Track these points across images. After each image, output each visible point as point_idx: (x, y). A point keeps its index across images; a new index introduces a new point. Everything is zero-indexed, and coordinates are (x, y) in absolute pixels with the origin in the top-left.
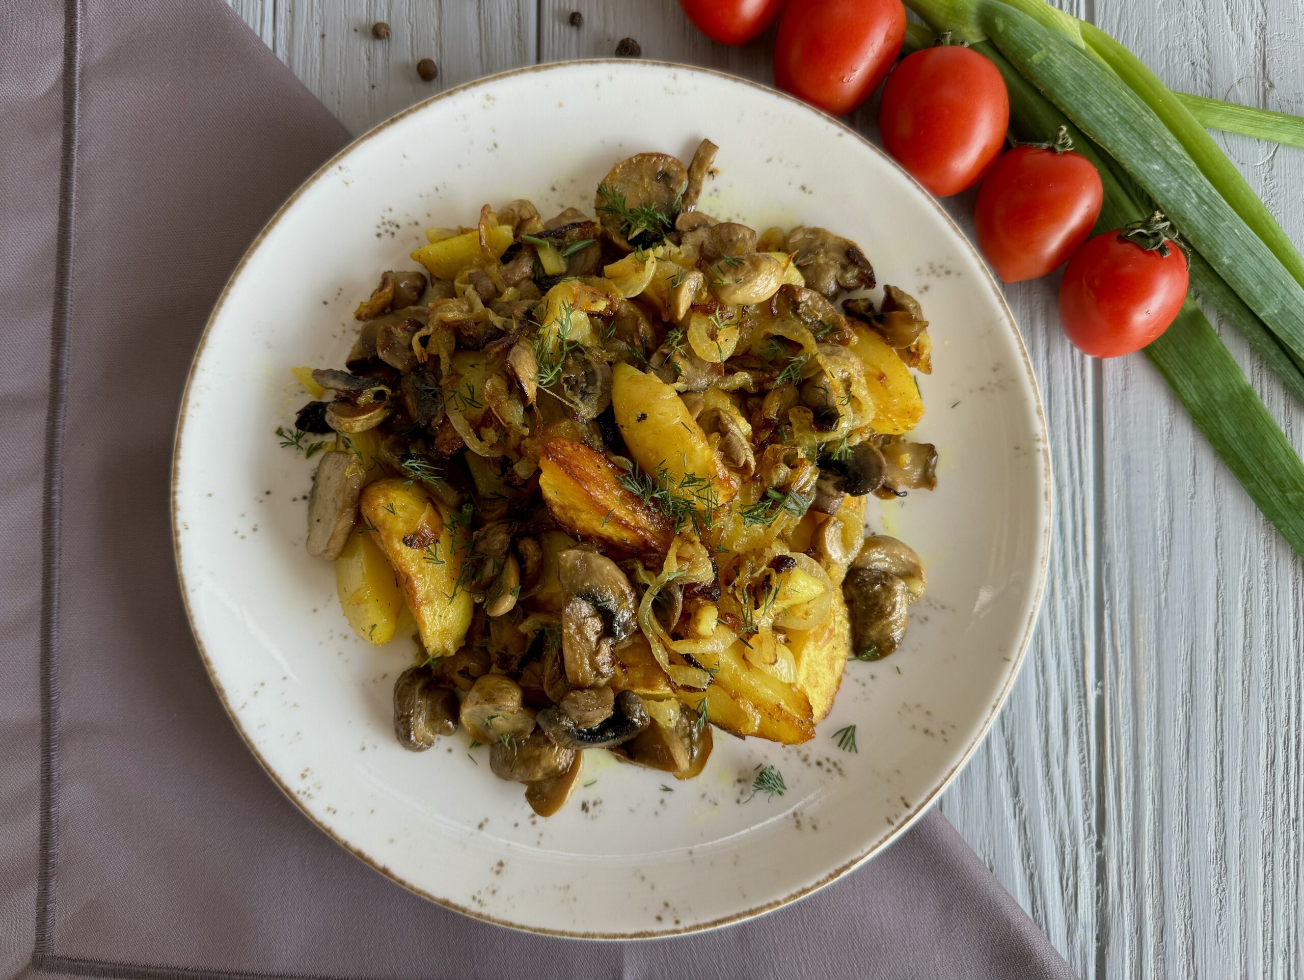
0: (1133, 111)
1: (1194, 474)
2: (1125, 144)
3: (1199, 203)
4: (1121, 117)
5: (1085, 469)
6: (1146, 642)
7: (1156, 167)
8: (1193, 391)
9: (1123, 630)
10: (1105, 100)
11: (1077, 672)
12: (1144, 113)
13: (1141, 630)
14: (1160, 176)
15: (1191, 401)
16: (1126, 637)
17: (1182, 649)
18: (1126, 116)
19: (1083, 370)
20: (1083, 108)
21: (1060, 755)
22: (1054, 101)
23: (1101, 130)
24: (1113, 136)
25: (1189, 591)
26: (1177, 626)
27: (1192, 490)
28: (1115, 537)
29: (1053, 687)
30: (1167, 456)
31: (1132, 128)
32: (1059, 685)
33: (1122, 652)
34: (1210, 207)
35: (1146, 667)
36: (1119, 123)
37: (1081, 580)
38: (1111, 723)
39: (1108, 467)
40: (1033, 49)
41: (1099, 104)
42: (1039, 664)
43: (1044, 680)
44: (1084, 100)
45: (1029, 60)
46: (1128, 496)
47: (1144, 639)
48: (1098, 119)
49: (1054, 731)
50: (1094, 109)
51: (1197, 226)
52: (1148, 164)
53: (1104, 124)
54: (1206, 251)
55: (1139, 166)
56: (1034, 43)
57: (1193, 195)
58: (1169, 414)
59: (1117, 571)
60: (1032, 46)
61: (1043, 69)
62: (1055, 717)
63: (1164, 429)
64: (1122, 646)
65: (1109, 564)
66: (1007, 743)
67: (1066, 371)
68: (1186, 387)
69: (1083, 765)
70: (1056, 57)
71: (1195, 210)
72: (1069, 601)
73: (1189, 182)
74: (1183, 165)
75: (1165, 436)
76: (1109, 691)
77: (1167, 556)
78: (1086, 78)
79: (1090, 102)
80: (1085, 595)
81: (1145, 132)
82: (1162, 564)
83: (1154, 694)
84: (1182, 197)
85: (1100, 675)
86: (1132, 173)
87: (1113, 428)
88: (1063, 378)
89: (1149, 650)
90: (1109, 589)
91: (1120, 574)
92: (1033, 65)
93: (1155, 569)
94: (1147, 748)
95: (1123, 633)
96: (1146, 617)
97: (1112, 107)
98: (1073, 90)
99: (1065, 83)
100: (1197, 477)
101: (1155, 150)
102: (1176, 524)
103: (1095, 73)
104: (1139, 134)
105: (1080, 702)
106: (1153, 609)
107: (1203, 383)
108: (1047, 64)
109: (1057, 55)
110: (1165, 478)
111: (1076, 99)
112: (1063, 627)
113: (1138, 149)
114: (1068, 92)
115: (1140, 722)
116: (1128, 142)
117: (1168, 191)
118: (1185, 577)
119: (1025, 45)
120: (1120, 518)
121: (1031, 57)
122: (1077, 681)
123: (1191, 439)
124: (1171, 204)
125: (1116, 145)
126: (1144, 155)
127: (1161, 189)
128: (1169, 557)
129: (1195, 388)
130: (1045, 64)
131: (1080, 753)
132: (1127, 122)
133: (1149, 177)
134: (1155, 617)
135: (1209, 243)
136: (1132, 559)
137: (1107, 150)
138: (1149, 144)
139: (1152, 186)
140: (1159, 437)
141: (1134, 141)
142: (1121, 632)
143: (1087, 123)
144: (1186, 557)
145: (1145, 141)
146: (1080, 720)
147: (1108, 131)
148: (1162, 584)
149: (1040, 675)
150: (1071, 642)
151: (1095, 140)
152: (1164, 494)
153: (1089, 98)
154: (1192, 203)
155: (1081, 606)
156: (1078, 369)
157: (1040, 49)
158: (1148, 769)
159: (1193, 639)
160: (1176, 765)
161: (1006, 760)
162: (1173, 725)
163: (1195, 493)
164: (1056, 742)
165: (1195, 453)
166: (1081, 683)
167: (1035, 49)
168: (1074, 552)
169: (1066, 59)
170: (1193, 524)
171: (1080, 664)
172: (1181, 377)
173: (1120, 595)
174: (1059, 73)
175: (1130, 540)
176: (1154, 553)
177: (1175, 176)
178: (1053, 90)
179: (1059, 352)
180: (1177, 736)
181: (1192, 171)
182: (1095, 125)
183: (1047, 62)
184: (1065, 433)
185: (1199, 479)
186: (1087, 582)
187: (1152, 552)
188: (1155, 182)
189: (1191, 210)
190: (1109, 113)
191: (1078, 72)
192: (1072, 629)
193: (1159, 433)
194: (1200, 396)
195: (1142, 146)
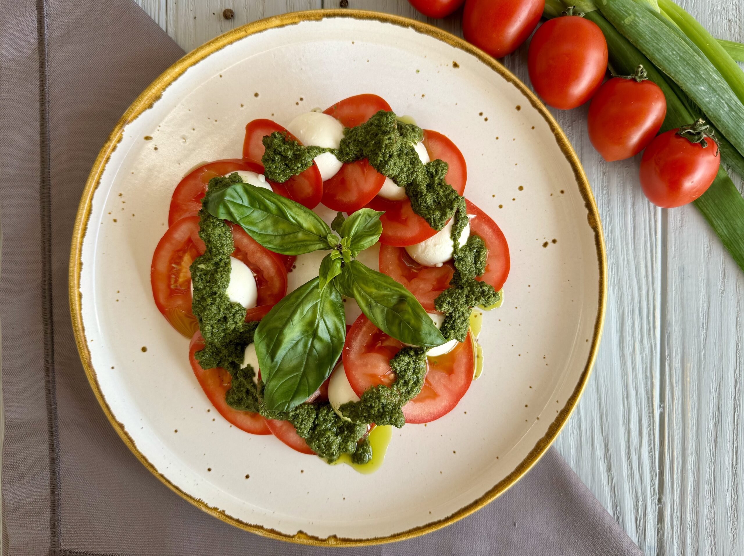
0: (689, 53)
1: (724, 278)
2: (683, 74)
3: (729, 110)
4: (681, 57)
5: (655, 275)
6: (691, 380)
7: (703, 88)
8: (724, 228)
9: (677, 373)
10: (671, 46)
11: (648, 398)
12: (695, 54)
13: (688, 373)
14: (705, 94)
15: (723, 234)
16: (679, 377)
17: (714, 385)
18: (684, 56)
19: (655, 215)
20: (657, 52)
21: (636, 447)
22: (639, 48)
23: (668, 65)
24: (676, 69)
25: (719, 350)
26: (711, 371)
27: (722, 288)
28: (673, 316)
29: (633, 407)
30: (707, 268)
31: (688, 64)
32: (637, 406)
33: (676, 386)
34: (736, 113)
35: (691, 396)
36: (679, 60)
37: (651, 343)
38: (669, 429)
39: (669, 274)
40: (625, 15)
41: (667, 49)
42: (625, 393)
43: (628, 403)
44: (658, 46)
45: (623, 22)
46: (682, 291)
47: (690, 379)
48: (666, 59)
49: (633, 433)
50: (664, 52)
51: (728, 125)
52: (697, 86)
53: (670, 61)
54: (733, 141)
55: (692, 88)
56: (626, 11)
57: (726, 105)
58: (709, 242)
59: (674, 337)
60: (625, 13)
61: (631, 28)
62: (634, 425)
63: (706, 251)
64: (676, 383)
65: (669, 334)
66: (604, 440)
67: (644, 215)
68: (719, 225)
69: (651, 453)
70: (640, 19)
71: (727, 115)
72: (644, 356)
73: (723, 97)
74: (719, 87)
75: (706, 255)
76: (668, 410)
77: (706, 329)
78: (659, 33)
79: (662, 48)
80: (654, 352)
81: (696, 66)
82: (703, 333)
83: (696, 412)
84: (719, 107)
85: (662, 400)
86: (687, 92)
87: (673, 250)
88: (643, 219)
89: (693, 385)
90: (669, 348)
91: (676, 339)
92: (625, 25)
93: (698, 336)
94: (691, 444)
95: (677, 375)
96: (692, 365)
97: (675, 51)
98: (650, 40)
99: (645, 36)
100: (726, 281)
101: (702, 77)
102: (712, 309)
103: (665, 29)
104: (692, 67)
105: (649, 416)
106: (696, 360)
107: (730, 223)
108: (634, 24)
109: (641, 18)
110: (705, 281)
111: (653, 46)
112: (640, 371)
113: (692, 77)
114: (648, 42)
115: (686, 429)
116: (685, 73)
117: (709, 103)
118: (717, 342)
119: (620, 13)
120: (677, 306)
121: (624, 20)
122: (648, 403)
123: (722, 257)
124: (711, 112)
125: (677, 74)
126: (695, 80)
127: (705, 102)
128: (707, 329)
129: (725, 226)
130: (633, 24)
131: (649, 446)
132: (684, 60)
133: (698, 95)
134: (697, 365)
135: (735, 136)
136: (684, 330)
137: (671, 78)
138: (698, 73)
139: (699, 100)
140: (702, 256)
141: (689, 71)
142: (676, 374)
143: (659, 61)
144: (717, 329)
145: (696, 72)
146: (649, 427)
147: (672, 66)
148: (702, 346)
149: (625, 400)
150: (645, 380)
151: (664, 72)
152: (705, 291)
153: (660, 45)
154: (724, 110)
155: (652, 359)
156: (652, 214)
157: (630, 15)
158: (691, 456)
159: (720, 379)
160: (708, 455)
161: (603, 450)
162: (707, 431)
163: (724, 290)
164: (634, 440)
165: (725, 266)
166: (651, 405)
167: (626, 15)
168: (647, 326)
169: (646, 21)
170: (723, 309)
171: (650, 393)
172: (716, 219)
173: (676, 352)
174: (641, 30)
175: (683, 318)
176: (698, 326)
177: (715, 94)
178: (638, 40)
179: (641, 204)
180: (709, 437)
181: (725, 90)
182: (664, 62)
183: (634, 23)
184: (643, 254)
185: (727, 281)
186: (655, 344)
187: (696, 326)
188: (701, 98)
189: (724, 115)
190: (673, 54)
191: (654, 29)
192: (646, 372)
193: (702, 253)
194: (728, 231)
195: (694, 74)
